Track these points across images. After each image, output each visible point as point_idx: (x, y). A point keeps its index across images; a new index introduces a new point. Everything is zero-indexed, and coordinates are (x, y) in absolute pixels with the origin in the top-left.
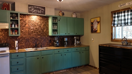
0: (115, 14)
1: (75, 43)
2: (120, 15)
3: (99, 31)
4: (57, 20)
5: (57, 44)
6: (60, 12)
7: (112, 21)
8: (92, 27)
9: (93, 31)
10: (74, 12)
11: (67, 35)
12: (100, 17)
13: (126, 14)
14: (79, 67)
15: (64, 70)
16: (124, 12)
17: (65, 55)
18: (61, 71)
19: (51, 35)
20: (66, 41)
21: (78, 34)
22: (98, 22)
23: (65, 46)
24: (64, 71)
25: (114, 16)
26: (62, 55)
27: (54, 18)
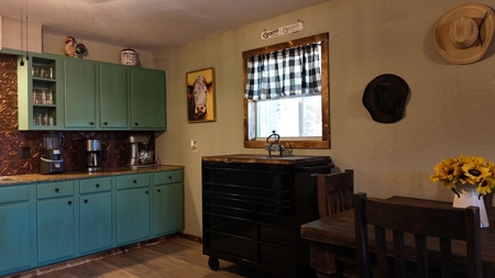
0: (253, 61)
1: (133, 160)
2: (266, 63)
3: (210, 116)
4: (54, 69)
5: (53, 164)
6: (67, 42)
7: (246, 81)
8: (191, 102)
9: (195, 115)
10: (130, 47)
11: (98, 128)
12: (213, 69)
13: (280, 61)
14: (143, 243)
15: (83, 257)
16: (275, 57)
17: (86, 201)
18: (69, 266)
19: (26, 128)
20: (93, 152)
21: (143, 126)
22: (208, 86)
23: (90, 169)
24: (82, 263)
25: (250, 65)
26: (70, 203)
27: (42, 63)
